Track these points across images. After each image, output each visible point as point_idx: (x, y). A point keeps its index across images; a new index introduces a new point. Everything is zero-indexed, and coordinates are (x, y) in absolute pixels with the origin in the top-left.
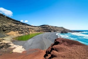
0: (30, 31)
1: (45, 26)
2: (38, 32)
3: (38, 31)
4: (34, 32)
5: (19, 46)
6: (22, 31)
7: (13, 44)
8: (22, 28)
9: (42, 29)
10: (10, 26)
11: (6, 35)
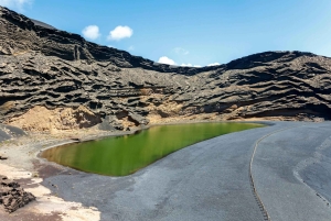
0: (151, 107)
1: (274, 64)
2: (213, 116)
3: (210, 109)
4: (175, 113)
5: (82, 211)
6: (93, 105)
7: (48, 191)
8: (97, 87)
9: (246, 88)
10: (27, 71)
11: (7, 131)
